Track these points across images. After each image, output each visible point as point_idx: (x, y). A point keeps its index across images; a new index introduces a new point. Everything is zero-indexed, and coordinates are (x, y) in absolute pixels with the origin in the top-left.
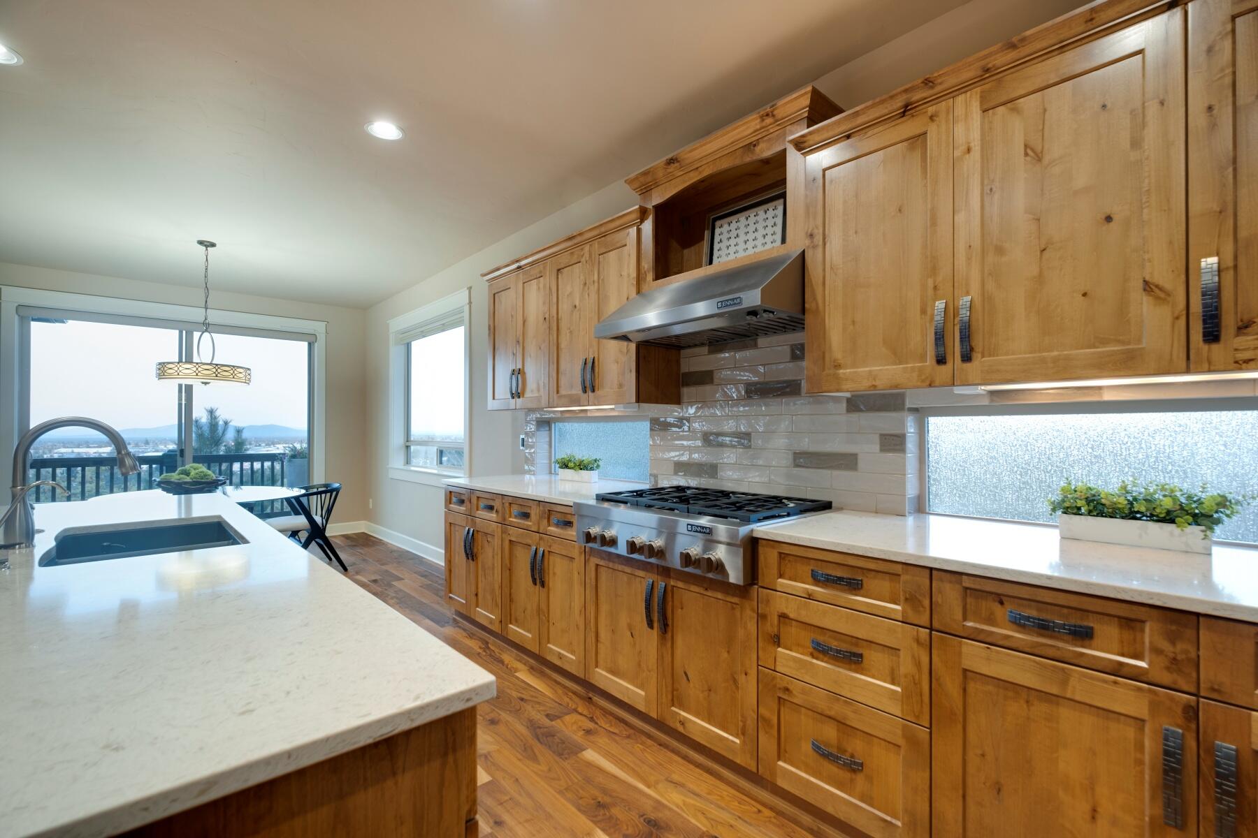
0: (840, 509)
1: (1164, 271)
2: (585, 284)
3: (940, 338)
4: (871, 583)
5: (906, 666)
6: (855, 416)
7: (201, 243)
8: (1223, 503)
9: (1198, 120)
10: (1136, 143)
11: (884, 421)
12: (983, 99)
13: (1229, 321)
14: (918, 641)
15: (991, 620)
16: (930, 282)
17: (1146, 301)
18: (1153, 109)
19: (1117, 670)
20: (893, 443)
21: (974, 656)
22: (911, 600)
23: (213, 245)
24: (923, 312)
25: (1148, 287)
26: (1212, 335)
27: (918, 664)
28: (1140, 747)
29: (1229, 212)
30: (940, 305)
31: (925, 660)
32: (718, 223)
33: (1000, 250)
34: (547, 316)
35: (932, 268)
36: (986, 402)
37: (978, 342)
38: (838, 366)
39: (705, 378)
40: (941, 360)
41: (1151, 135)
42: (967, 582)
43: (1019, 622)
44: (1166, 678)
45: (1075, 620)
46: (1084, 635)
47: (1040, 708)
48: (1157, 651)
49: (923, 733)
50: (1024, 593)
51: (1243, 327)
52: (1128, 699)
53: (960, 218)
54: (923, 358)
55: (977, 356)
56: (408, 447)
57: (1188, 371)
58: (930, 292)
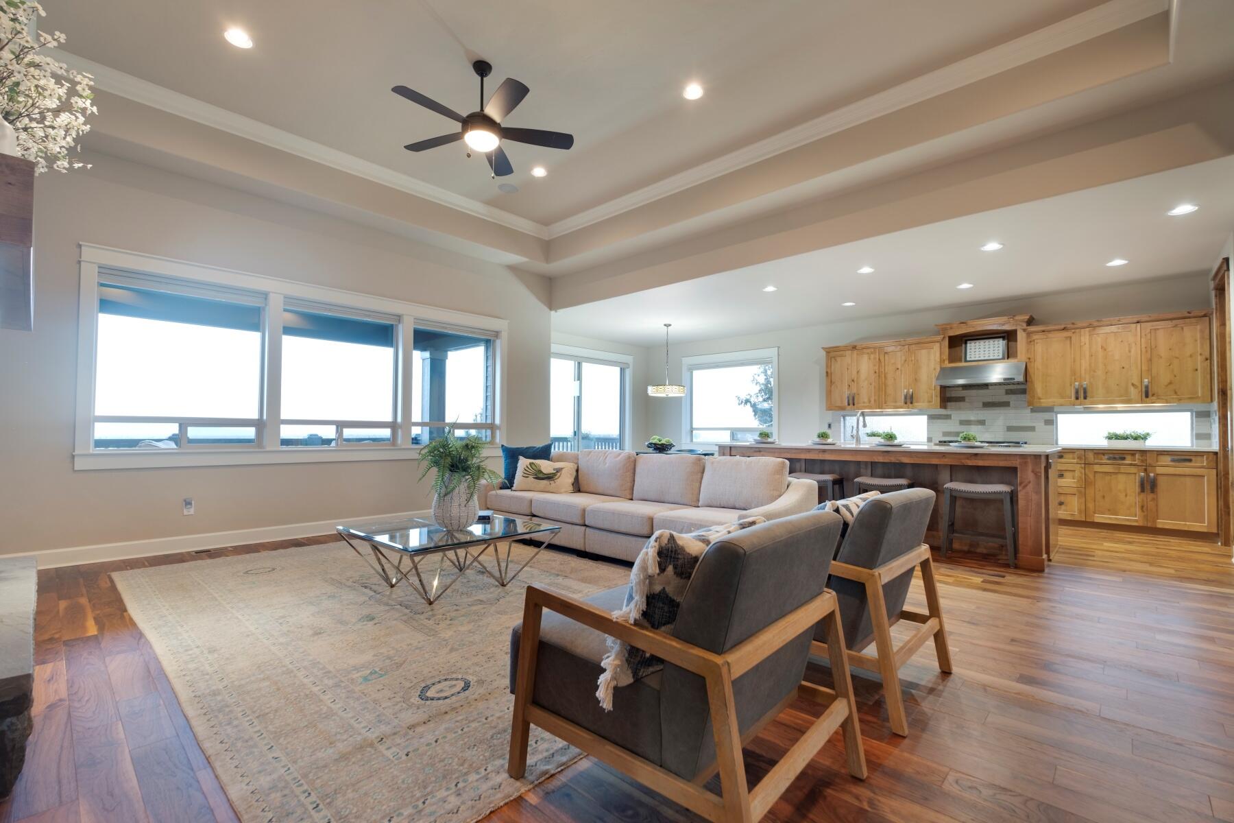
0: (1030, 444)
1: (1136, 381)
2: (906, 361)
3: (1077, 392)
4: (1065, 456)
5: (1077, 474)
6: (1034, 414)
7: (665, 325)
8: (1148, 434)
9: (1144, 350)
10: (1130, 351)
11: (1047, 416)
12: (1090, 332)
13: (1150, 394)
14: (1082, 468)
15: (1101, 460)
16: (1073, 378)
17: (1132, 388)
18: (1133, 345)
19: (1131, 465)
20: (1051, 422)
21: (1097, 468)
22: (1079, 458)
23: (670, 325)
24: (1071, 385)
25: (1133, 385)
26: (1147, 396)
27: (1081, 473)
28: (1135, 479)
29: (1150, 370)
30: (1077, 383)
31: (1083, 471)
32: (968, 342)
33: (1094, 371)
34: (877, 371)
35: (1073, 373)
36: (1082, 410)
37: (1088, 394)
38: (1040, 399)
39: (962, 399)
40: (1077, 398)
41: (1133, 350)
42: (1095, 451)
43: (1109, 459)
44: (1141, 464)
45: (1121, 456)
46: (1124, 459)
47: (1114, 476)
48: (1139, 459)
49: (1083, 490)
50: (1109, 452)
51: (1153, 395)
52: (1133, 470)
53: (1083, 361)
54: (1071, 398)
55: (1088, 398)
56: (692, 432)
57: (1142, 403)
58: (1073, 380)
